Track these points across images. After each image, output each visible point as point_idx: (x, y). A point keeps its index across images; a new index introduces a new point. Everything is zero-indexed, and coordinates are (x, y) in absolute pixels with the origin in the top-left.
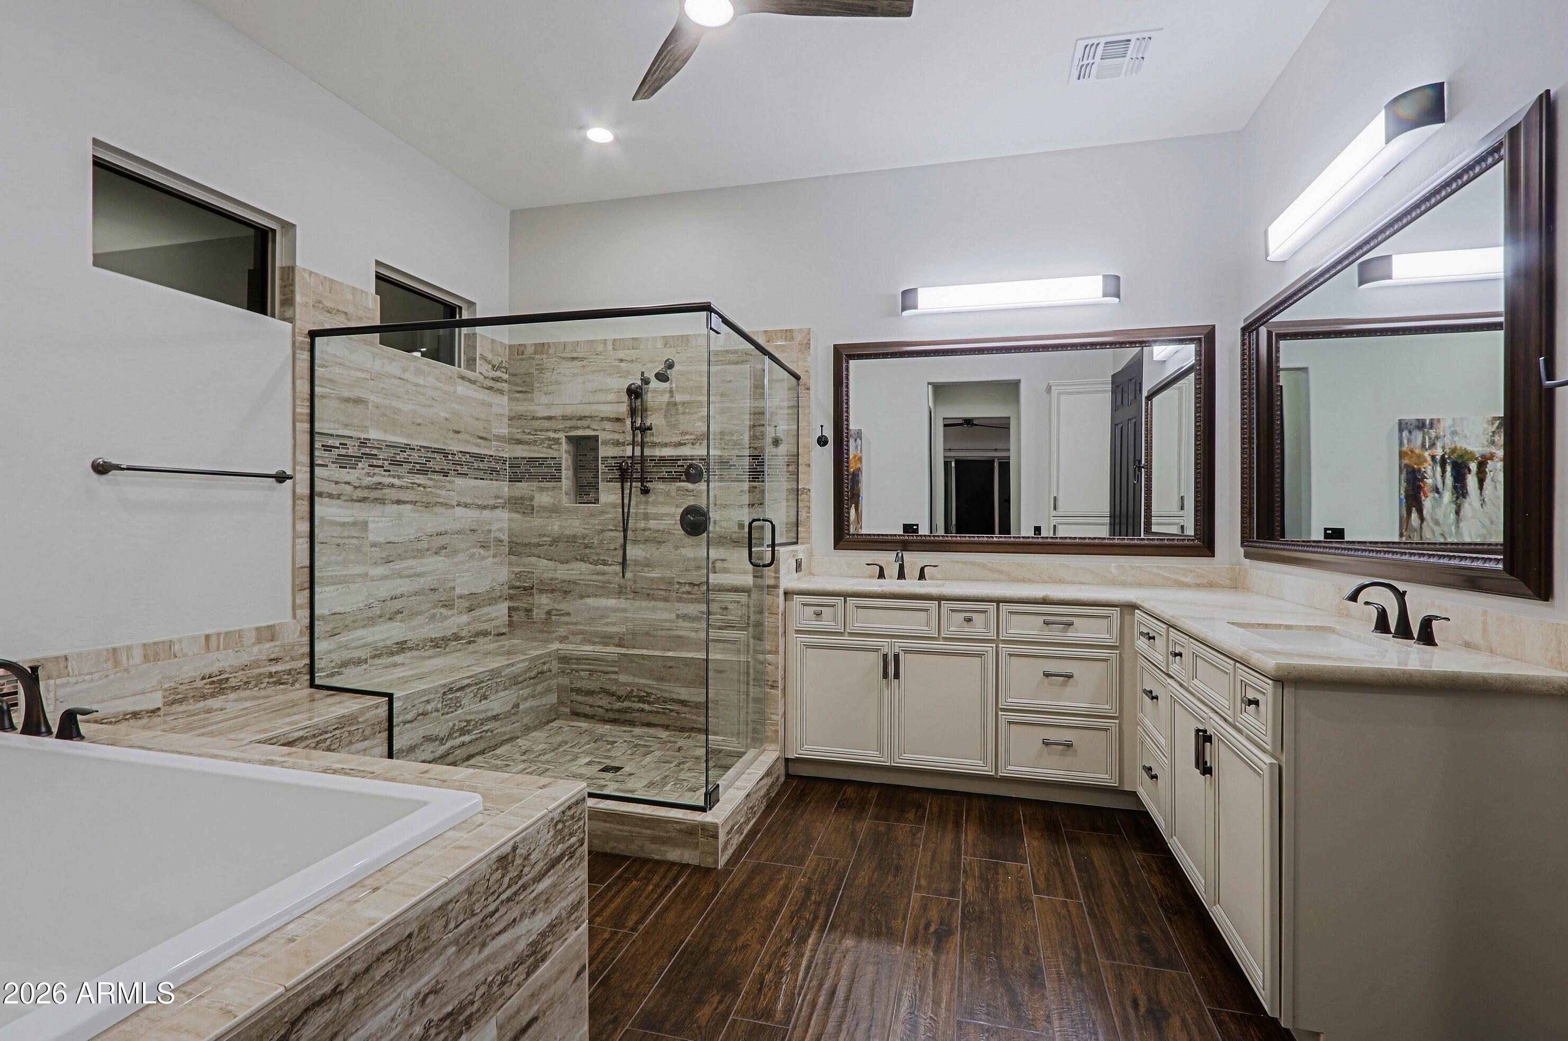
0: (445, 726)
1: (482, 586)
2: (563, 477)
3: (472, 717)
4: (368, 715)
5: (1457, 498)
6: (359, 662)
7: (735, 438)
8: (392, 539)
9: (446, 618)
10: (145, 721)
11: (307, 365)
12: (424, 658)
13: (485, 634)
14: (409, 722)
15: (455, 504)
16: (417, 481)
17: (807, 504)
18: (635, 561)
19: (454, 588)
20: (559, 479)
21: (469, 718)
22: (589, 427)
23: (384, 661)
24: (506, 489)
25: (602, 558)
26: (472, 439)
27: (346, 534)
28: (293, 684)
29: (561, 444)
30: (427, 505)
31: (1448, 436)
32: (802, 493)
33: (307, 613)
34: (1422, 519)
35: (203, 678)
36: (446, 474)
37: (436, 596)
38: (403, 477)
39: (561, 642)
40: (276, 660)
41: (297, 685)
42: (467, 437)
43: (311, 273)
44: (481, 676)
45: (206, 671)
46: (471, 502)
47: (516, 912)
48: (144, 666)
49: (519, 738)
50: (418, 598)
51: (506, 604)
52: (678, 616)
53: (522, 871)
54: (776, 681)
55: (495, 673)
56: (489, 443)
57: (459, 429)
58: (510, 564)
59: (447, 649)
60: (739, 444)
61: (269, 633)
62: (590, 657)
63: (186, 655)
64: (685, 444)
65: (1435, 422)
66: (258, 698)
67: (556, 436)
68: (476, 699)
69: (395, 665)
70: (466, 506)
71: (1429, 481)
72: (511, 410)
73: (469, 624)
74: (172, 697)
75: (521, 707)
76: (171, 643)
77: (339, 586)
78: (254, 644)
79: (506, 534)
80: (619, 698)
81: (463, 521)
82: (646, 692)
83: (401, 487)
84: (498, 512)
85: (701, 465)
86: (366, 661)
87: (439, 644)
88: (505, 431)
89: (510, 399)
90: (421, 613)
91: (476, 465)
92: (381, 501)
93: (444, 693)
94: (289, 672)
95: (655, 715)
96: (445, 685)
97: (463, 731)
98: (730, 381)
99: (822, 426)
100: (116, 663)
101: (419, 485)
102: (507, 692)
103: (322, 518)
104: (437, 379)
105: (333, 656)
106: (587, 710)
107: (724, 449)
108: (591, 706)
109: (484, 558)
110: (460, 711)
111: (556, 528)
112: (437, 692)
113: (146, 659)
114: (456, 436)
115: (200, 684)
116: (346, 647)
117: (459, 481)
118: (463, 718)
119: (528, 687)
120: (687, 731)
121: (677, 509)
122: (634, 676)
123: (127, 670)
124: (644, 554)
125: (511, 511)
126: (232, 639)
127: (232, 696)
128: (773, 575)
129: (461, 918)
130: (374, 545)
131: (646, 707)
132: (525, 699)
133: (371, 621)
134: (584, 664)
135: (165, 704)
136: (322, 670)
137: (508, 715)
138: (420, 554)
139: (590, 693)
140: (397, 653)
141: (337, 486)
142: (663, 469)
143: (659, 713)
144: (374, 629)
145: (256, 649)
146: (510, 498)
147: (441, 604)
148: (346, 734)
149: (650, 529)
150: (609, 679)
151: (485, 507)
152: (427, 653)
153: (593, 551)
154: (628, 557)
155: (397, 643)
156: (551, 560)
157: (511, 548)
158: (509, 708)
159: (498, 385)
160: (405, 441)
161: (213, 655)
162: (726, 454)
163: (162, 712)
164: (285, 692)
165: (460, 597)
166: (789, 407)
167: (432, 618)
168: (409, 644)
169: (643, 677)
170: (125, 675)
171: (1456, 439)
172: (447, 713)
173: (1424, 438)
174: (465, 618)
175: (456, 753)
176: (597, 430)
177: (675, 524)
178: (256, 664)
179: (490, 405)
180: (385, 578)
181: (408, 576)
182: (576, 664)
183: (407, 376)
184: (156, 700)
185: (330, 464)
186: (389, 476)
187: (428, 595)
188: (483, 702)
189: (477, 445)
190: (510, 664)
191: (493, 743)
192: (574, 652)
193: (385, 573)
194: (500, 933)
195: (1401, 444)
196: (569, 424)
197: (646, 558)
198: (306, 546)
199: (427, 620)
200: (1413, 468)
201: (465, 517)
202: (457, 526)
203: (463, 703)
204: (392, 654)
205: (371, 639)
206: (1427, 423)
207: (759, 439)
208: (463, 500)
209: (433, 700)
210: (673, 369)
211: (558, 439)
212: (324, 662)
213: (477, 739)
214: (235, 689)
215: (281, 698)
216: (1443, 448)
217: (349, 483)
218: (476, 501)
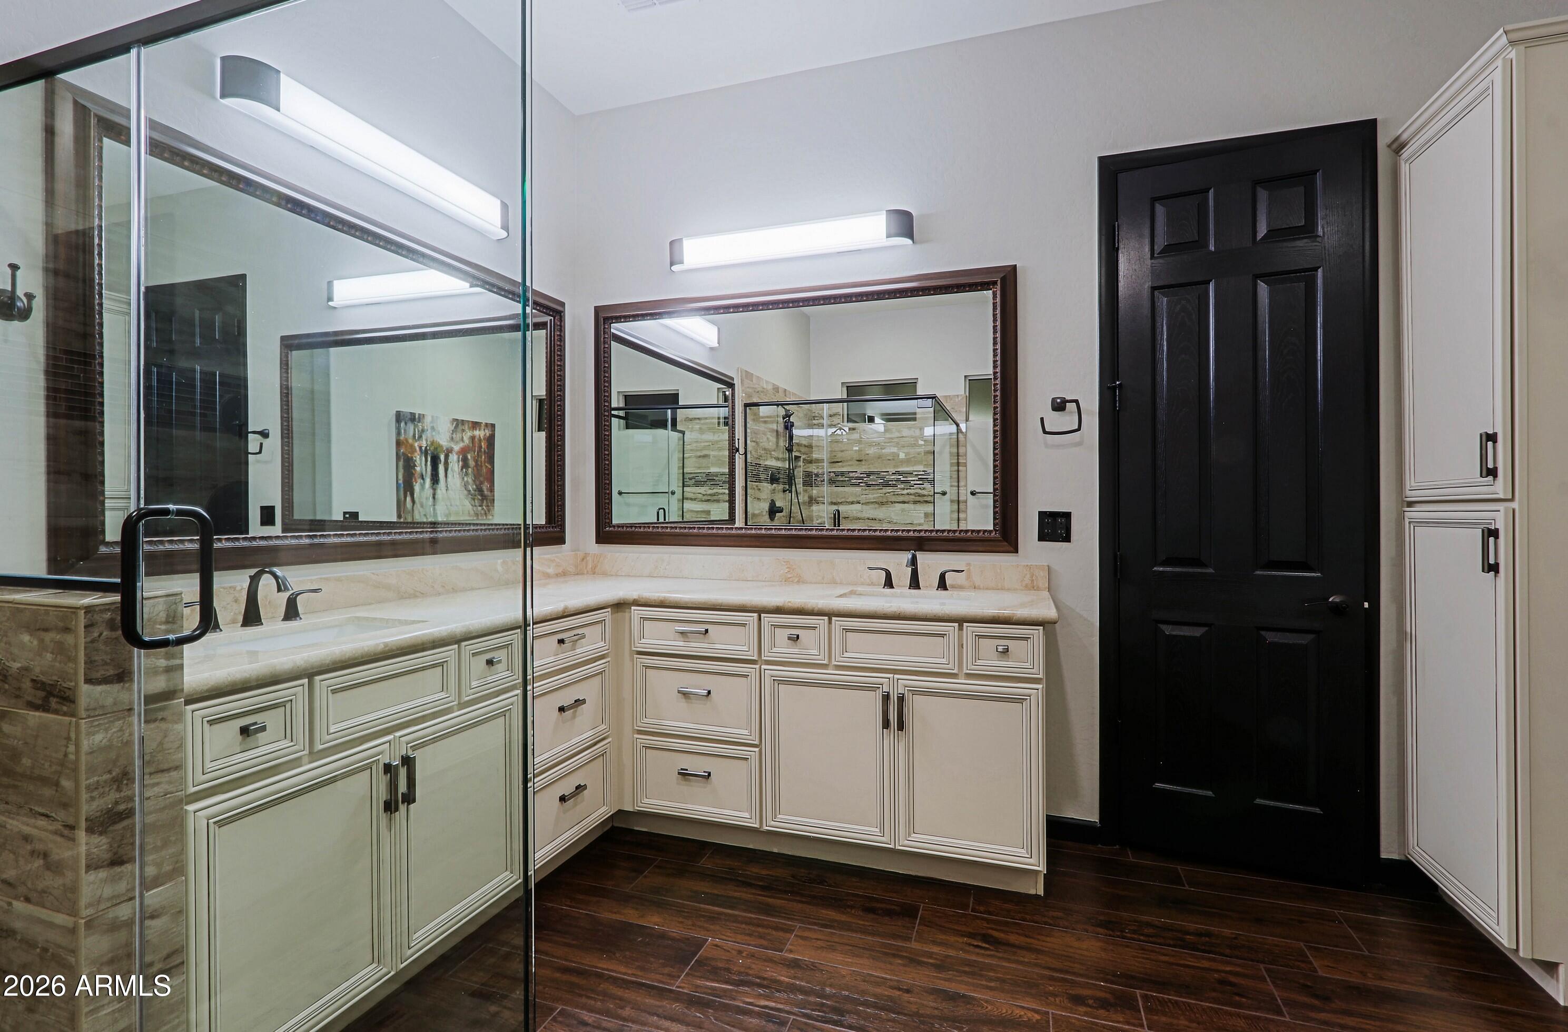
5: (433, 484)
31: (429, 430)
34: (413, 501)
65: (422, 417)
71: (418, 469)
171: (434, 433)
173: (414, 429)
195: (399, 434)
200: (408, 456)
206: (417, 417)
216: (427, 440)
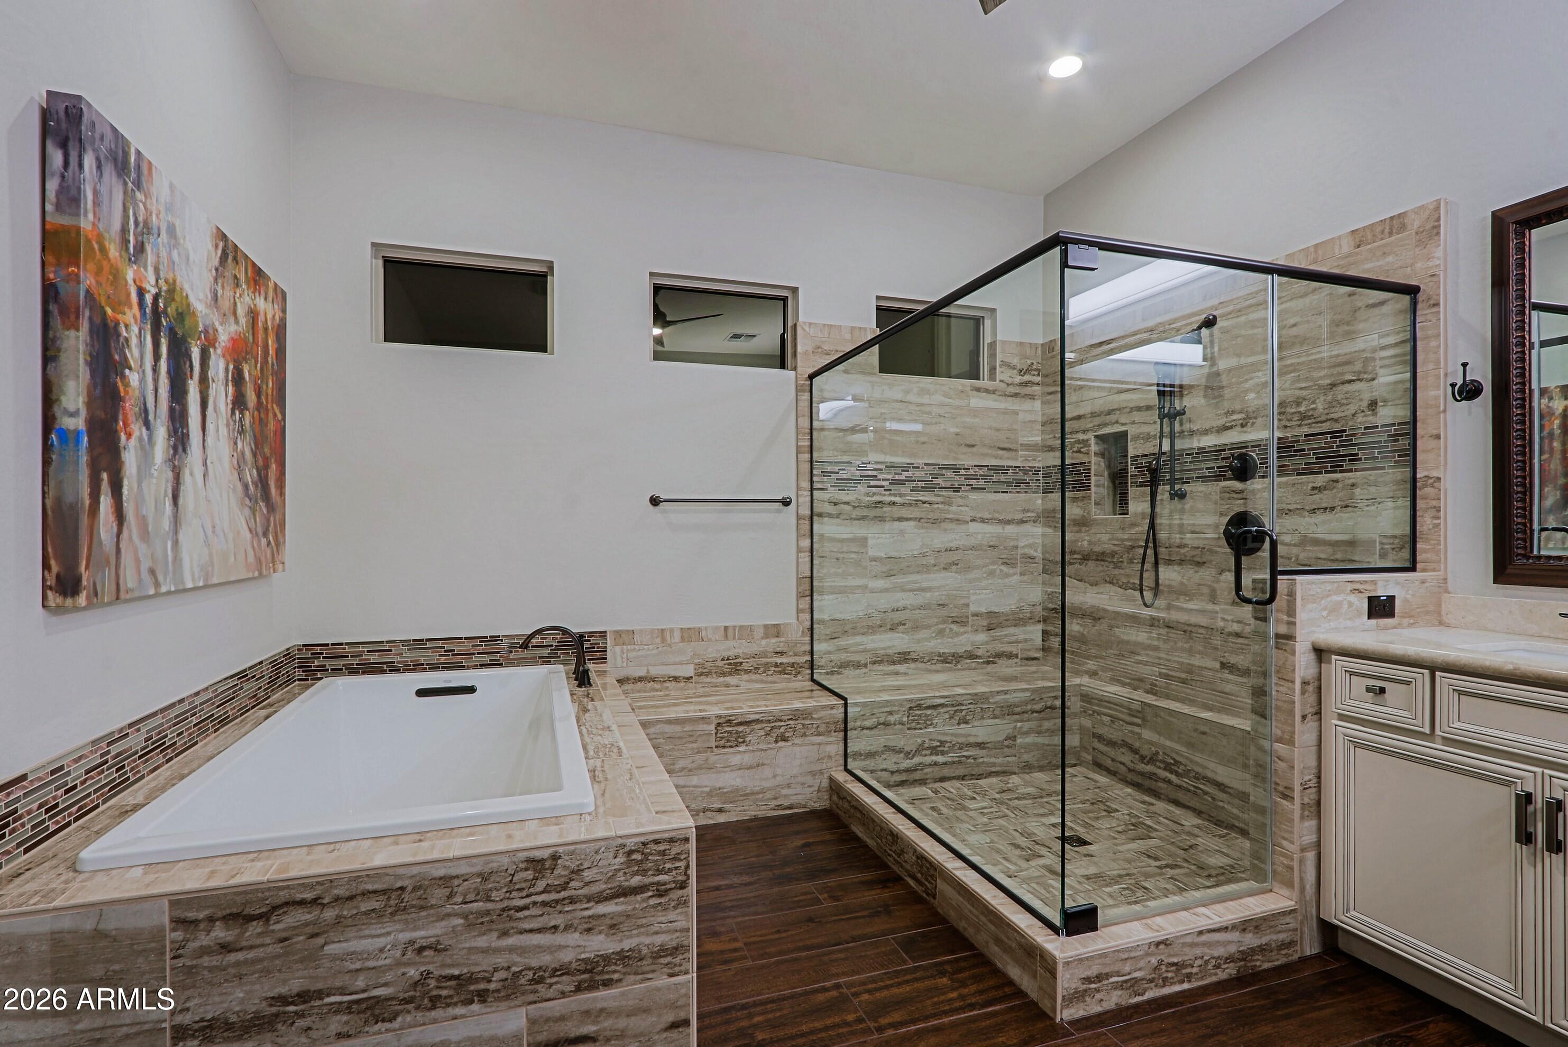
0: (911, 741)
1: (1006, 605)
2: (1092, 484)
3: (948, 738)
4: (823, 713)
6: (858, 665)
7: (1302, 409)
8: (894, 554)
9: (958, 634)
10: (682, 684)
11: (807, 404)
12: (930, 671)
13: (1010, 656)
14: (868, 728)
15: (969, 519)
16: (921, 498)
17: (1434, 503)
18: (1169, 586)
19: (968, 605)
20: (1087, 487)
21: (943, 738)
22: (1117, 422)
23: (885, 668)
24: (1040, 502)
25: (1132, 581)
26: (990, 451)
27: (845, 549)
28: (795, 676)
29: (1090, 446)
30: (935, 522)
32: (1425, 486)
33: (808, 617)
35: (723, 660)
36: (957, 490)
37: (944, 612)
38: (905, 495)
39: (1090, 677)
40: (781, 653)
41: (800, 677)
42: (985, 451)
43: (810, 324)
44: (959, 699)
45: (726, 654)
46: (990, 516)
47: (559, 920)
48: (681, 644)
49: (1015, 773)
50: (924, 612)
51: (1040, 627)
52: (1223, 665)
53: (568, 883)
54: (1292, 789)
55: (978, 698)
56: (1014, 453)
57: (973, 443)
58: (1044, 583)
59: (959, 666)
60: (1309, 417)
61: (774, 631)
62: (1112, 700)
63: (710, 640)
64: (1231, 427)
66: (766, 682)
67: (1085, 437)
68: (953, 721)
69: (897, 673)
70: (983, 521)
72: (1043, 415)
73: (987, 643)
74: (700, 670)
75: (1019, 741)
76: (699, 630)
77: (839, 596)
78: (763, 638)
79: (1040, 550)
80: (1143, 758)
81: (979, 536)
82: (1174, 759)
83: (903, 505)
84: (1028, 527)
85: (1253, 455)
86: (865, 666)
87: (950, 660)
88: (1038, 439)
89: (1043, 403)
90: (928, 627)
91: (995, 478)
92: (881, 519)
93: (911, 708)
94: (793, 665)
95: (1184, 792)
96: (911, 700)
97: (934, 751)
98: (1294, 325)
99: (1465, 365)
100: (663, 640)
101: (924, 502)
102: (997, 720)
103: (822, 535)
104: (945, 396)
105: (833, 657)
106: (1109, 763)
107: (1286, 427)
108: (1113, 760)
109: (1007, 576)
110: (930, 730)
111: (1085, 543)
112: (901, 705)
113: (683, 639)
114: (970, 450)
115: (721, 663)
116: (845, 650)
117: (974, 496)
118: (934, 736)
119: (1028, 720)
120: (1226, 828)
121: (1222, 518)
122: (1160, 734)
123: (670, 646)
124: (1179, 578)
125: (1046, 525)
126: (745, 632)
127: (745, 677)
128: (1285, 618)
129: (471, 897)
130: (874, 559)
131: (1173, 778)
132: (1027, 733)
133: (872, 629)
134: (1106, 707)
135: (696, 674)
136: (820, 667)
137: (998, 746)
138: (926, 569)
139: (1111, 743)
140: (900, 662)
141: (837, 507)
142: (1204, 465)
143: (1189, 791)
144: (874, 637)
145: (764, 642)
146: (1044, 511)
147: (950, 620)
148: (800, 726)
149: (1185, 546)
150: (1132, 732)
151: (1009, 522)
152: (934, 667)
153: (1122, 572)
154: (1160, 582)
155: (899, 653)
156: (1080, 580)
157: (1044, 566)
158: (1001, 739)
159: (1028, 390)
160: (909, 461)
161: (730, 643)
162: (1288, 434)
163: (693, 680)
164: (789, 681)
165: (976, 615)
166: (1396, 345)
167: (941, 633)
168: (913, 656)
169: (1171, 739)
170: (669, 649)
172: (915, 729)
174: (982, 637)
175: (926, 771)
176: (1125, 424)
177: (1219, 538)
178: (763, 654)
179: (1016, 413)
180: (886, 590)
181: (911, 591)
182: (1098, 705)
183: (911, 398)
184: (689, 671)
185: (829, 488)
186: (890, 494)
187: (935, 609)
188: (963, 726)
189: (996, 457)
190: (1002, 691)
191: (976, 771)
192: (1096, 691)
193: (886, 586)
194: (531, 931)
196: (1097, 421)
197: (1182, 583)
198: (808, 559)
199: (934, 635)
201: (983, 532)
202: (972, 542)
203: (935, 722)
204: (894, 663)
205: (870, 646)
207: (1343, 404)
208: (979, 515)
209: (897, 712)
210: (1216, 327)
211: (1087, 440)
212: (823, 660)
213: (954, 762)
214: (747, 672)
215: (783, 685)
217: (847, 503)
218: (997, 515)
